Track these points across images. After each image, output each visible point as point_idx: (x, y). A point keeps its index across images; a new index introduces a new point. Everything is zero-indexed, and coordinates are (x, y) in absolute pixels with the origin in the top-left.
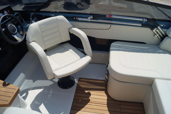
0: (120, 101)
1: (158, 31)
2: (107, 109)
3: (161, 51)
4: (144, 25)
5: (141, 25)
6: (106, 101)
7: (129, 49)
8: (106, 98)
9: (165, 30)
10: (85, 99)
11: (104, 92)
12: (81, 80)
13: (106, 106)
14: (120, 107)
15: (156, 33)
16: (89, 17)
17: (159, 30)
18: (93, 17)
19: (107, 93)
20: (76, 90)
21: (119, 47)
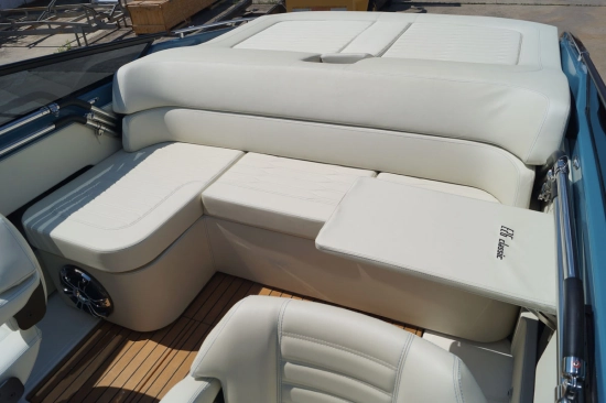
0: (182, 316)
1: (95, 118)
3: (139, 155)
4: (60, 122)
5: (54, 127)
7: (80, 198)
8: (151, 344)
9: (106, 107)
11: (130, 343)
12: (38, 394)
13: (175, 351)
14: (197, 324)
15: (95, 125)
17: (97, 114)
21: (53, 212)
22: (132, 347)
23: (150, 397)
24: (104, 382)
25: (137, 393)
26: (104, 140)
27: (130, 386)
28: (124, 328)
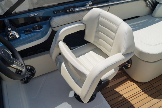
0: (149, 82)
2: (146, 95)
3: (157, 19)
6: (139, 89)
8: (136, 86)
10: (120, 99)
11: (129, 81)
13: (143, 93)
14: (153, 87)
15: (149, 3)
16: (88, 4)
18: (92, 2)
19: (133, 81)
20: (103, 95)
22: (129, 83)
23: (131, 103)
24: (117, 90)
25: (127, 100)
26: (147, 9)
27: (125, 96)
28: (128, 74)
